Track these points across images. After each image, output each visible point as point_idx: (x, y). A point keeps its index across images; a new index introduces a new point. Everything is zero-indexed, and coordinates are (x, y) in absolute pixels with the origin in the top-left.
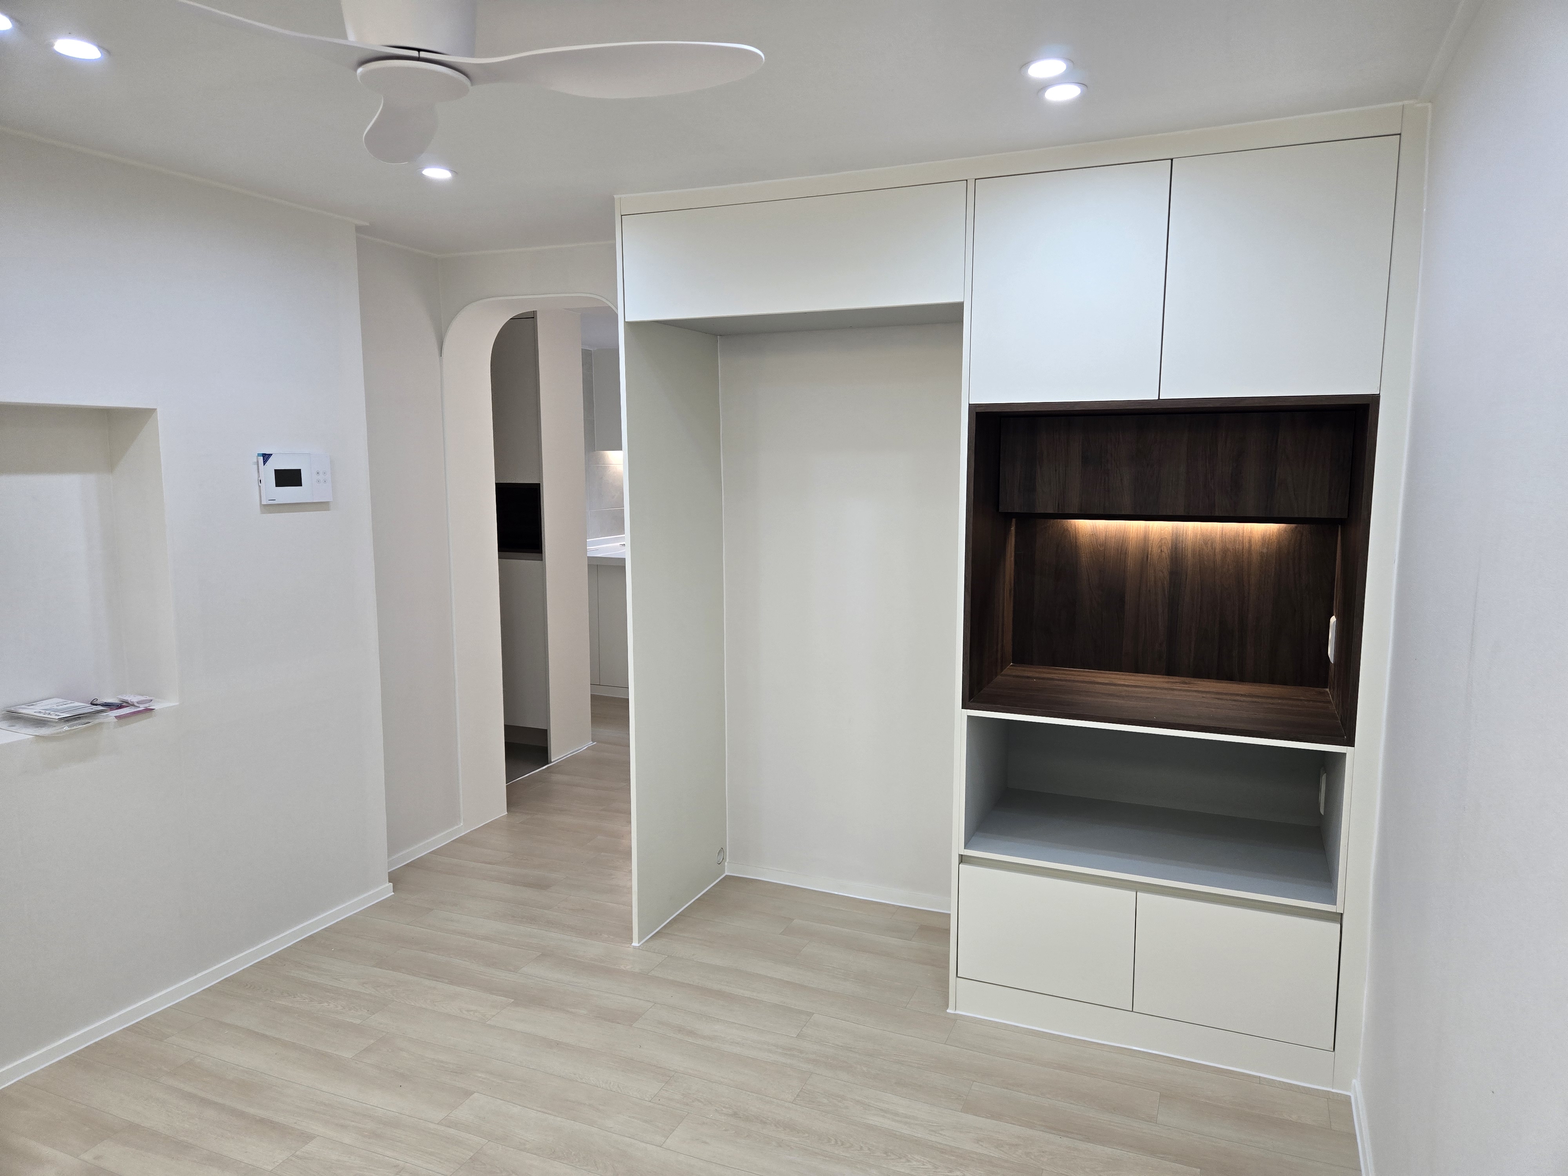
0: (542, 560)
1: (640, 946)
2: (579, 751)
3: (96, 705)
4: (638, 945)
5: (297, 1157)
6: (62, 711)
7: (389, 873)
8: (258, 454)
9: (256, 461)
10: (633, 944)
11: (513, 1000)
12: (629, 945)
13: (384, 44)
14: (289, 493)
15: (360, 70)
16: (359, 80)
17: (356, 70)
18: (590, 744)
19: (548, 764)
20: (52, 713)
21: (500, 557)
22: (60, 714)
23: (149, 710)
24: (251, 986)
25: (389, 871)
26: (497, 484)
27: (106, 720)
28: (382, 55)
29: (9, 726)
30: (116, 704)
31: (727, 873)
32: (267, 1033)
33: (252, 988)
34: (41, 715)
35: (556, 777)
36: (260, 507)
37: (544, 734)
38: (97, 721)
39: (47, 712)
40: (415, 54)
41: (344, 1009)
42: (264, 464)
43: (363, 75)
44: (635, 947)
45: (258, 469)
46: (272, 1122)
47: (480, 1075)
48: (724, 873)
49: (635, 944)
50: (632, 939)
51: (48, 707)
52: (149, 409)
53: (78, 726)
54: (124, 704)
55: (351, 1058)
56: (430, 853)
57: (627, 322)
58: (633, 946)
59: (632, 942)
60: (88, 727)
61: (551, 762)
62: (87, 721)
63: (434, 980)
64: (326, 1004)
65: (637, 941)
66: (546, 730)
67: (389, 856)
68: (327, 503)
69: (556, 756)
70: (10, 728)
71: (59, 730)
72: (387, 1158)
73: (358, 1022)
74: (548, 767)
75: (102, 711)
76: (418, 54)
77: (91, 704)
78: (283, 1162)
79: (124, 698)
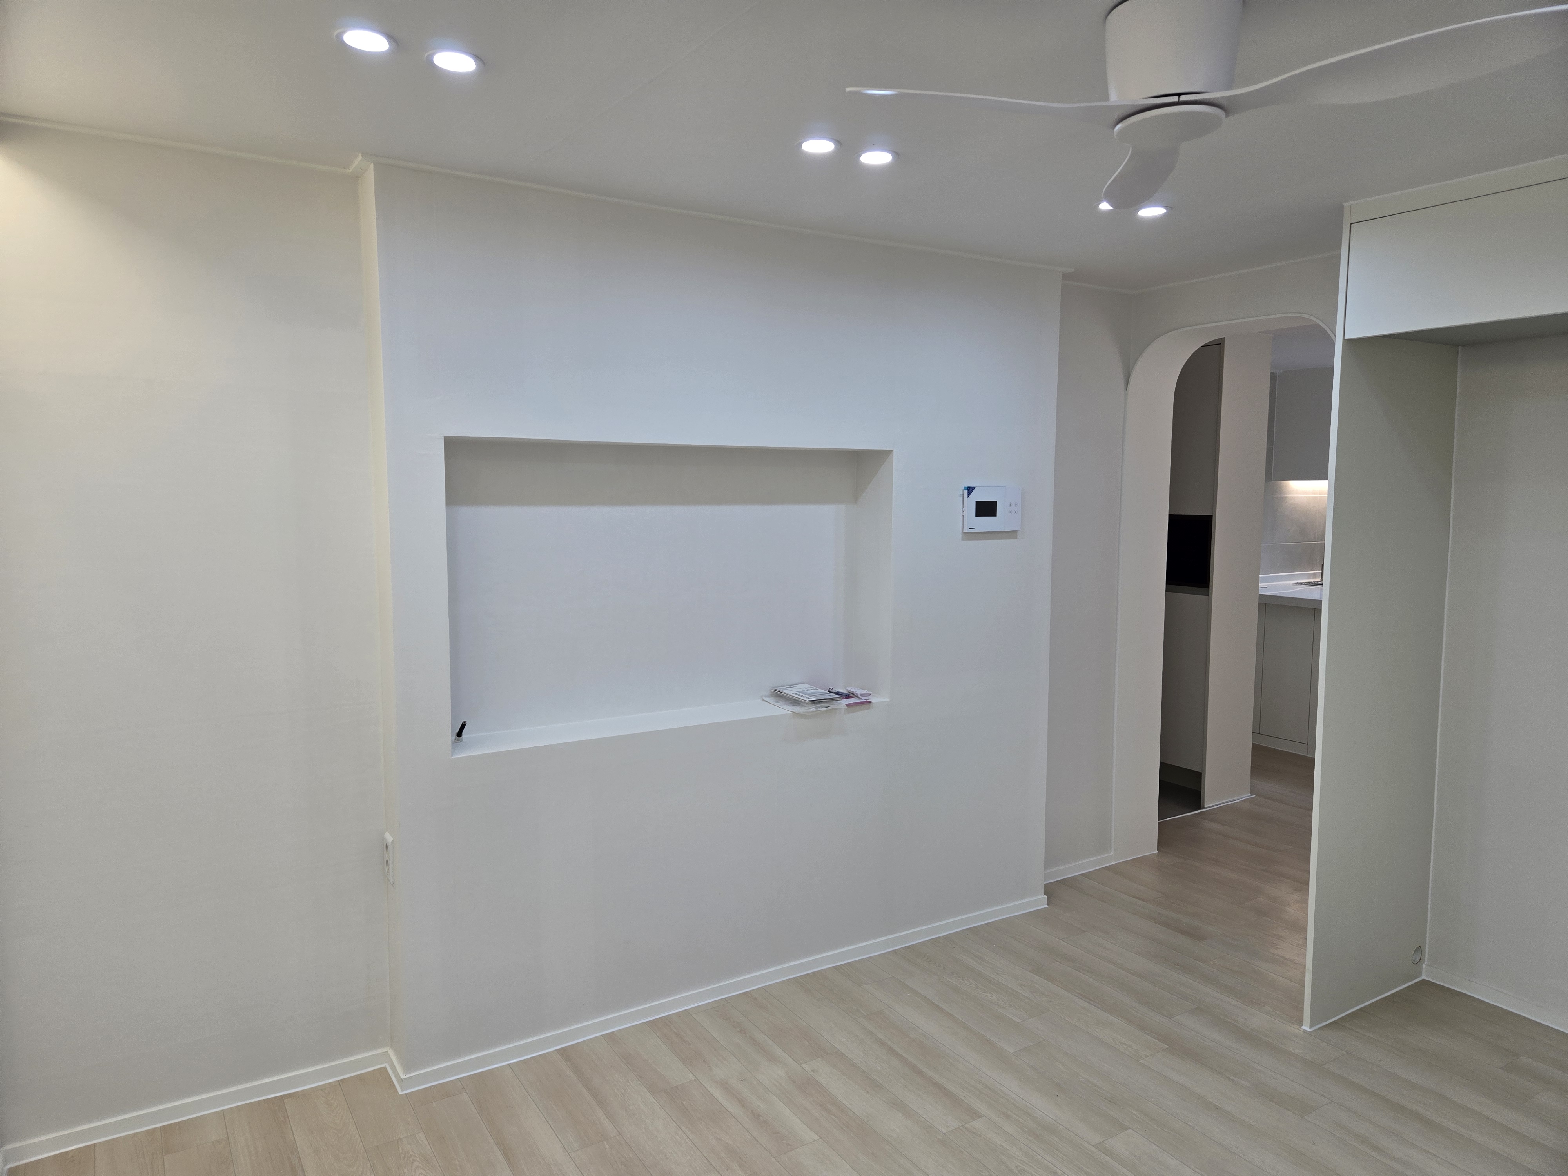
0: (1208, 596)
1: (1312, 1031)
2: (1235, 802)
3: (832, 693)
4: (1308, 1030)
5: (966, 1128)
6: (811, 695)
7: (1044, 884)
8: (964, 487)
9: (962, 493)
10: (1303, 1027)
11: (1168, 1047)
12: (1298, 1027)
13: (1145, 97)
14: (986, 523)
15: (1118, 127)
16: (1115, 136)
17: (1114, 129)
18: (1248, 795)
19: (1200, 809)
20: (804, 695)
21: (1166, 591)
22: (809, 697)
23: (868, 702)
24: (928, 959)
25: (1045, 883)
26: (1170, 516)
27: (839, 707)
28: (1142, 107)
29: (776, 702)
30: (845, 694)
31: (1423, 977)
32: (941, 1005)
33: (928, 960)
34: (797, 696)
35: (1208, 825)
36: (962, 534)
37: (1198, 777)
38: (833, 707)
39: (801, 694)
40: (1175, 99)
41: (1005, 1004)
42: (968, 497)
43: (1120, 131)
44: (1305, 1031)
45: (963, 501)
46: (945, 1089)
47: (1134, 1112)
48: (1421, 976)
49: (1306, 1027)
50: (1303, 1022)
51: (801, 691)
52: (888, 450)
53: (820, 708)
54: (851, 695)
55: (1012, 1053)
56: (1081, 874)
57: (1346, 339)
58: (1303, 1029)
59: (1302, 1025)
60: (827, 710)
61: (1204, 808)
62: (826, 705)
63: (1088, 1002)
64: (989, 995)
65: (1309, 1026)
66: (1201, 774)
67: (1046, 868)
68: (1015, 532)
69: (1210, 802)
70: (777, 703)
71: (808, 710)
72: (1046, 1162)
73: (1018, 1020)
74: (1200, 812)
75: (836, 699)
76: (1178, 99)
77: (828, 691)
78: (955, 1129)
79: (851, 690)
